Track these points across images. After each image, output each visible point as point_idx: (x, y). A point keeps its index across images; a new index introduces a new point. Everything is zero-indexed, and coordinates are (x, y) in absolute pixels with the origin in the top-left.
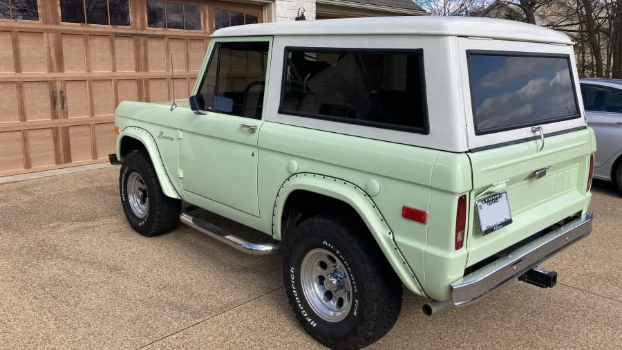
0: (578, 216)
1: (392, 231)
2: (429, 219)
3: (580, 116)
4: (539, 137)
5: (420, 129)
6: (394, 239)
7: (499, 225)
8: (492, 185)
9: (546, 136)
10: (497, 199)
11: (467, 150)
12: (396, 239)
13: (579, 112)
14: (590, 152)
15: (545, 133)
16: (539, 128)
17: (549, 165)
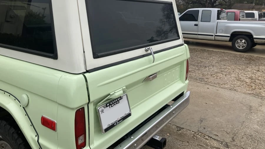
0: (182, 95)
1: (38, 134)
2: (58, 127)
3: (179, 38)
4: (150, 54)
5: (52, 55)
6: (38, 141)
7: (119, 121)
8: (109, 95)
9: (155, 53)
10: (118, 101)
11: (85, 71)
12: (40, 141)
13: (178, 36)
14: (186, 58)
15: (154, 51)
16: (149, 48)
17: (159, 70)
